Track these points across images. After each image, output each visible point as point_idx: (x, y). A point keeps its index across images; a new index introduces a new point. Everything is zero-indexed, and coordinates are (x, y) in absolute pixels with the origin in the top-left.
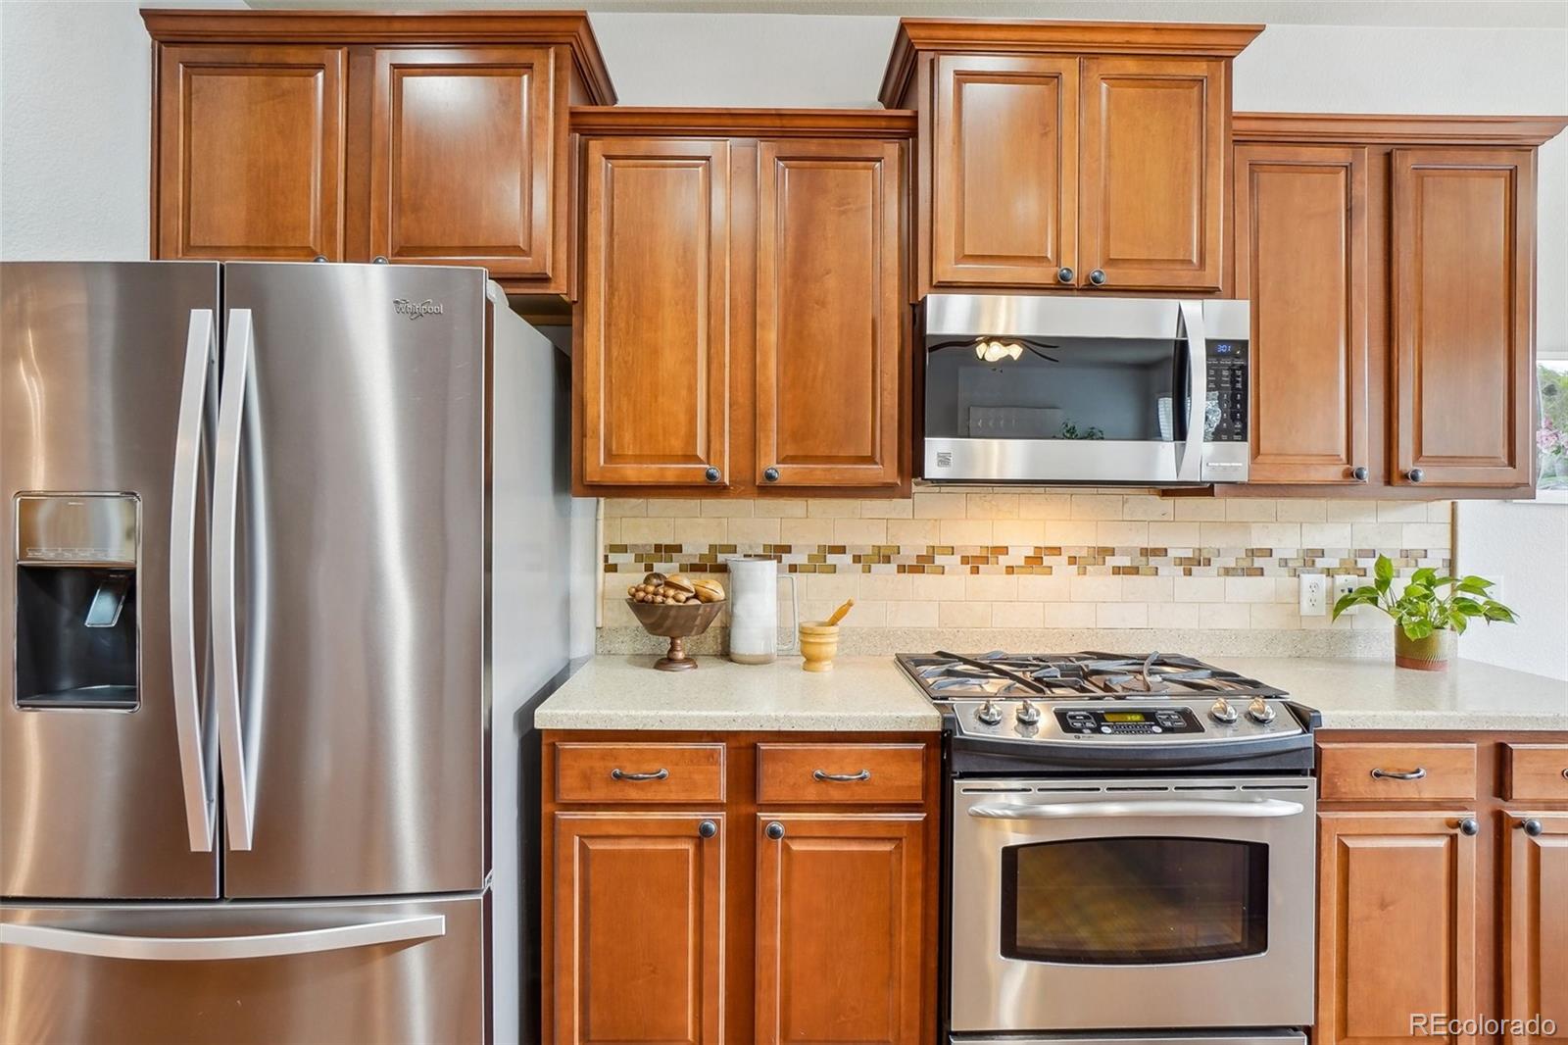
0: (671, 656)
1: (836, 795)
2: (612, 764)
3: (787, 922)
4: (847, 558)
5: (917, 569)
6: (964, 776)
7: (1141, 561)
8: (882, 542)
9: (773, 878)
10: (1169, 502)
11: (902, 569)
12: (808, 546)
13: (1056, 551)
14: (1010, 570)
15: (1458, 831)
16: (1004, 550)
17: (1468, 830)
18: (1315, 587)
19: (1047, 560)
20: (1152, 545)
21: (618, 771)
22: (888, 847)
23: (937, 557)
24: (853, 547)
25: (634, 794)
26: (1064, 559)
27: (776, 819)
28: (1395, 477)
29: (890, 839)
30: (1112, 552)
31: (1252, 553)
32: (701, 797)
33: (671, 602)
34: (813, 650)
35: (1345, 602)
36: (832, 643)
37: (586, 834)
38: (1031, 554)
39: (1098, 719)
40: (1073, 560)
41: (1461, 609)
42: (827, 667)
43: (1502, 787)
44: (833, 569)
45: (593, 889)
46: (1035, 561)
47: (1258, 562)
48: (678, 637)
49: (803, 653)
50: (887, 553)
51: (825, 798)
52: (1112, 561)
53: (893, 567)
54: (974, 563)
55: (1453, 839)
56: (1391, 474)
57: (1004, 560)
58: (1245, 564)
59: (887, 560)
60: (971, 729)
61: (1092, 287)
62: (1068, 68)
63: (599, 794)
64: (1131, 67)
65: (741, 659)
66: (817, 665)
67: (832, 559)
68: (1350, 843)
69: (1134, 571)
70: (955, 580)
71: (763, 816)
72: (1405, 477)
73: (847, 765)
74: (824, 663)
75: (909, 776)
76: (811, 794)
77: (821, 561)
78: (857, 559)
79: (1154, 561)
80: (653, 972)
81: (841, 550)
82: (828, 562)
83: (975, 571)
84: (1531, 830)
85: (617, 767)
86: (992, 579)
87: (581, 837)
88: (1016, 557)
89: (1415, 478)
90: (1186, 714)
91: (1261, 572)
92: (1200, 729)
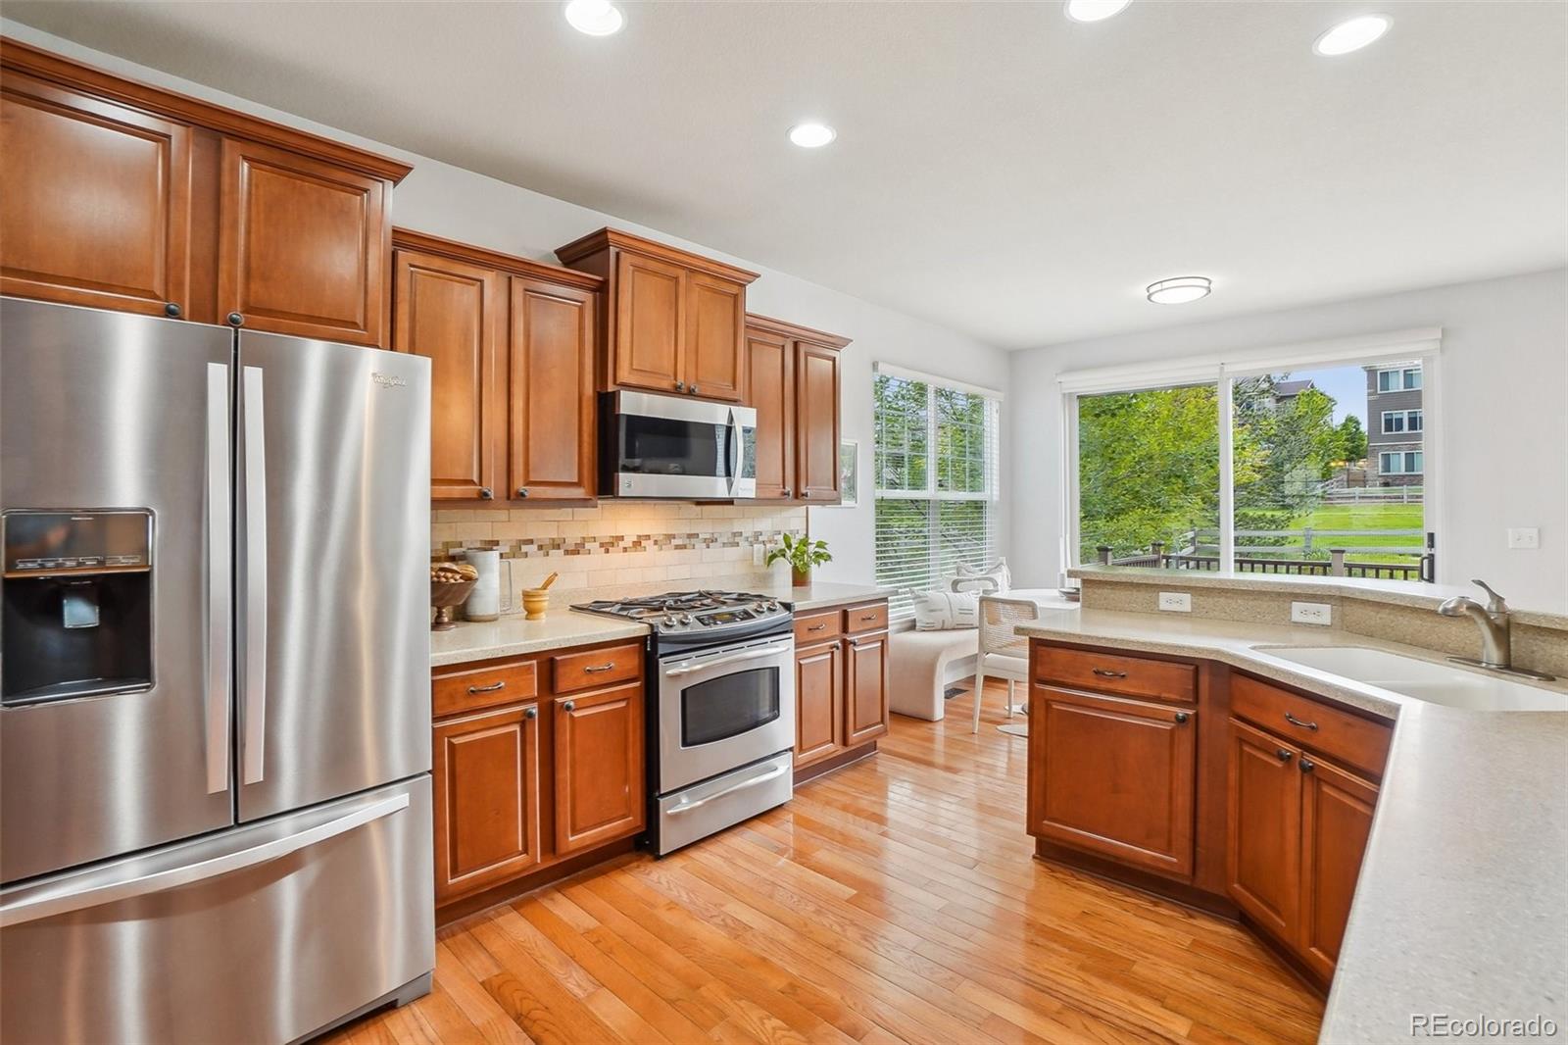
0: (439, 621)
1: (597, 680)
2: (468, 685)
3: (573, 760)
4: (534, 547)
5: (577, 552)
6: (662, 656)
7: (687, 541)
8: (555, 536)
9: (564, 736)
10: (699, 508)
11: (567, 552)
12: (509, 541)
13: (648, 537)
14: (625, 550)
15: (834, 649)
16: (622, 538)
17: (838, 648)
18: (759, 550)
19: (644, 543)
20: (692, 532)
21: (472, 689)
22: (623, 704)
23: (586, 544)
24: (538, 539)
25: (483, 702)
26: (651, 542)
27: (569, 700)
28: (799, 495)
29: (623, 700)
30: (674, 536)
31: (734, 534)
32: (524, 696)
33: (452, 581)
34: (531, 605)
35: (774, 556)
36: (544, 601)
37: (452, 734)
38: (635, 540)
39: (714, 619)
40: (656, 542)
41: (817, 556)
42: (543, 615)
43: (845, 629)
44: (526, 555)
45: (459, 769)
46: (637, 544)
47: (737, 539)
48: (443, 607)
49: (526, 608)
50: (558, 542)
51: (592, 683)
52: (675, 542)
53: (562, 551)
54: (607, 546)
55: (832, 653)
56: (797, 495)
57: (622, 544)
58: (731, 540)
59: (558, 547)
60: (663, 631)
61: (690, 394)
62: (682, 274)
63: (462, 705)
64: (708, 281)
65: (476, 618)
66: (536, 615)
67: (524, 548)
68: (801, 662)
69: (684, 547)
70: (596, 558)
71: (559, 700)
72: (803, 495)
73: (603, 661)
74: (542, 614)
75: (632, 663)
76: (584, 683)
77: (517, 551)
78: (540, 547)
79: (693, 541)
80: (497, 814)
81: (531, 542)
82: (523, 550)
83: (607, 551)
84: (855, 644)
85: (473, 686)
86: (616, 556)
87: (448, 737)
88: (628, 542)
89: (807, 496)
90: (746, 612)
91: (737, 544)
92: (754, 617)
